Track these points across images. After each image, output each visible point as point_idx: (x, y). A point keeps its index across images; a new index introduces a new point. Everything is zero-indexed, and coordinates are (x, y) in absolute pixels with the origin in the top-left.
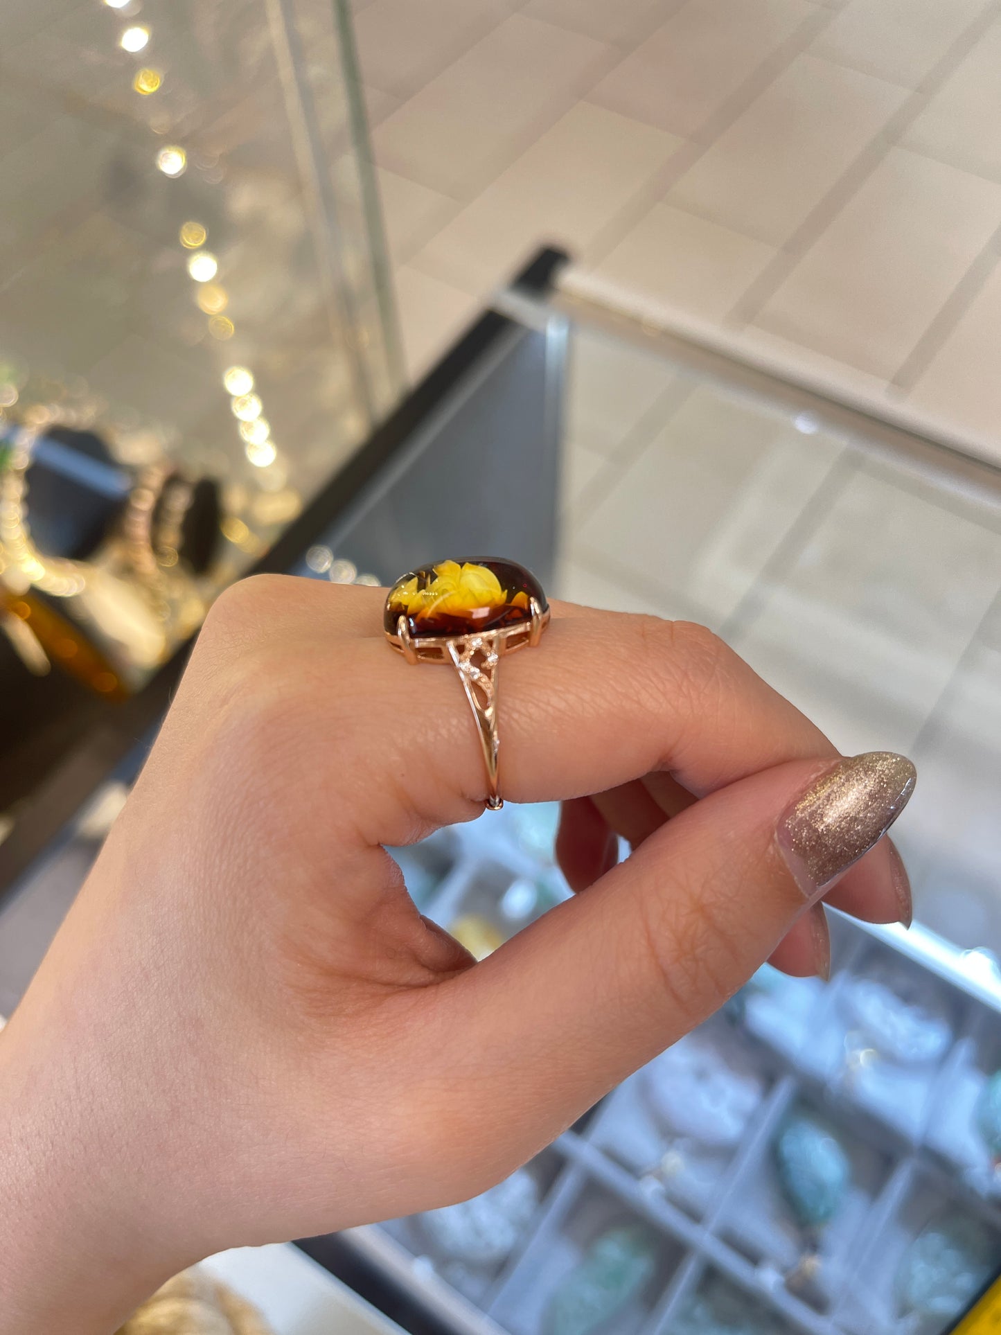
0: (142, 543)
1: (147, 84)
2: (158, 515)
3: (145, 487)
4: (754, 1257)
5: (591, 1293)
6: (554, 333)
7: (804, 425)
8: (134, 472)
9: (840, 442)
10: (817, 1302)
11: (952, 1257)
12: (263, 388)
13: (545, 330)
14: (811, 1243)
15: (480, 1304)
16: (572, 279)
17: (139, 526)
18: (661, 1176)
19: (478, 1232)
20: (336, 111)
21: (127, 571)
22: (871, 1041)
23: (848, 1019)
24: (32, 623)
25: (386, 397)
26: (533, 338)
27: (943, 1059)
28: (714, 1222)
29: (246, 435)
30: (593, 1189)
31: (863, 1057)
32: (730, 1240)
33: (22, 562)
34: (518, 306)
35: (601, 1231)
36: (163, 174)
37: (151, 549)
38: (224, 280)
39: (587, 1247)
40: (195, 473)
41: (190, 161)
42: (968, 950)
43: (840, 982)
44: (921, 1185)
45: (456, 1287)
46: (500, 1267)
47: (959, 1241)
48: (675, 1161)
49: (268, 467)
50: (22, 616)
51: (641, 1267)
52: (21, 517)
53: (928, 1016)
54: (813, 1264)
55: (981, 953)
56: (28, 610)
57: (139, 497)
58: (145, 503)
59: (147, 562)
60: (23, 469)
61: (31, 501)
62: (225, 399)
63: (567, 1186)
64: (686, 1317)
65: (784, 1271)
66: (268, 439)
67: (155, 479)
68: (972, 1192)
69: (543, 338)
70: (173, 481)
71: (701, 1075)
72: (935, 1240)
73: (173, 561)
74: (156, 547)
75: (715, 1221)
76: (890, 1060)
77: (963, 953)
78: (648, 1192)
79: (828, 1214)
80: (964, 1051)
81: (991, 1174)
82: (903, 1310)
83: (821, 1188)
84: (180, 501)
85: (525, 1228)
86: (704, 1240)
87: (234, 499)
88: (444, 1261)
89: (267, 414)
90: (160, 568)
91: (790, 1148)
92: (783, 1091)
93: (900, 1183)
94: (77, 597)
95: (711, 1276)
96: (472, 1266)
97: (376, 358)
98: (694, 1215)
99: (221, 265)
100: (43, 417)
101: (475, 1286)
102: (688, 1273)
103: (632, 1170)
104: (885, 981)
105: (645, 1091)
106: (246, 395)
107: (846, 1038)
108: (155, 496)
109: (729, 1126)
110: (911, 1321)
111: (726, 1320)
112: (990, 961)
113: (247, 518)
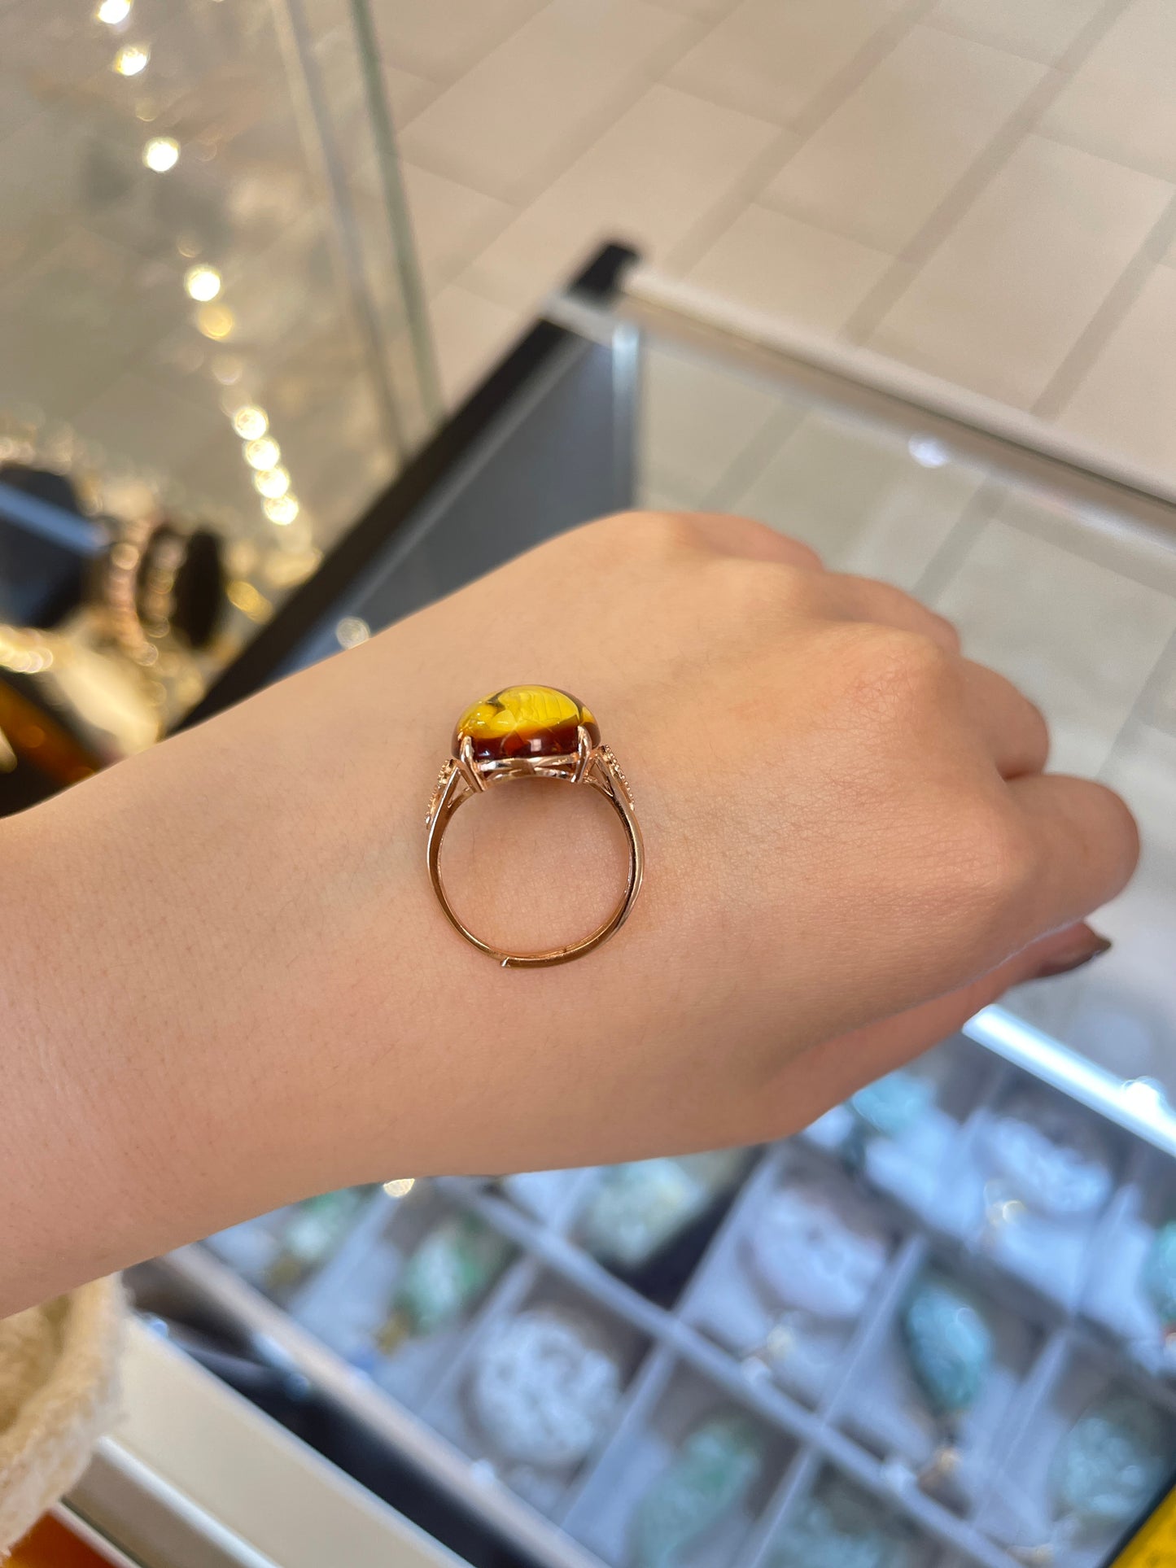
0: (125, 609)
2: (144, 575)
3: (128, 542)
4: (879, 1452)
5: (685, 1499)
6: (622, 345)
7: (928, 454)
8: (114, 525)
9: (977, 475)
10: (956, 1504)
11: (1117, 1447)
13: (611, 344)
14: (948, 1435)
15: (551, 1516)
16: (640, 280)
17: (123, 589)
18: (766, 1356)
19: (548, 1429)
20: (350, 89)
21: (108, 644)
22: (1014, 1190)
23: (988, 1166)
25: (418, 428)
26: (597, 353)
27: (1103, 1209)
28: (831, 1411)
29: (263, 486)
30: (684, 1371)
31: (1006, 1212)
32: (851, 1431)
34: (576, 314)
35: (696, 1423)
36: (151, 171)
37: (137, 617)
38: (227, 298)
39: (680, 1442)
40: (189, 524)
41: (184, 154)
42: (1130, 1081)
43: (979, 1120)
44: (1078, 1361)
45: (521, 1495)
46: (576, 1470)
47: (1126, 1428)
48: (784, 1340)
49: (288, 525)
51: (745, 1466)
53: (1083, 1160)
54: (951, 1458)
55: (1145, 1083)
57: (121, 554)
58: (128, 561)
59: (132, 632)
62: (235, 444)
63: (655, 1372)
64: (799, 1525)
65: (916, 1467)
66: (287, 491)
67: (140, 534)
68: (1140, 1368)
69: (609, 353)
70: (161, 534)
71: (813, 1237)
72: (1096, 1428)
73: (164, 633)
74: (143, 616)
75: (833, 1408)
76: (1038, 1214)
77: (1124, 1085)
78: (752, 1377)
79: (968, 1397)
80: (1128, 1200)
81: (1161, 1347)
82: (1059, 1511)
83: (958, 1367)
84: (172, 558)
85: (605, 1424)
86: (820, 1434)
87: (240, 559)
88: (508, 1465)
89: (287, 461)
90: (149, 639)
91: (920, 1321)
92: (912, 1254)
93: (1053, 1360)
94: (44, 675)
95: (829, 1475)
96: (543, 1471)
97: (405, 382)
98: (807, 1403)
99: (225, 280)
101: (546, 1493)
102: (801, 1473)
103: (732, 1350)
104: (1031, 1119)
105: (746, 1254)
106: (261, 439)
107: (985, 1188)
108: (140, 552)
109: (846, 1296)
110: (1070, 1525)
111: (847, 1528)
112: (1156, 1092)
113: (257, 581)
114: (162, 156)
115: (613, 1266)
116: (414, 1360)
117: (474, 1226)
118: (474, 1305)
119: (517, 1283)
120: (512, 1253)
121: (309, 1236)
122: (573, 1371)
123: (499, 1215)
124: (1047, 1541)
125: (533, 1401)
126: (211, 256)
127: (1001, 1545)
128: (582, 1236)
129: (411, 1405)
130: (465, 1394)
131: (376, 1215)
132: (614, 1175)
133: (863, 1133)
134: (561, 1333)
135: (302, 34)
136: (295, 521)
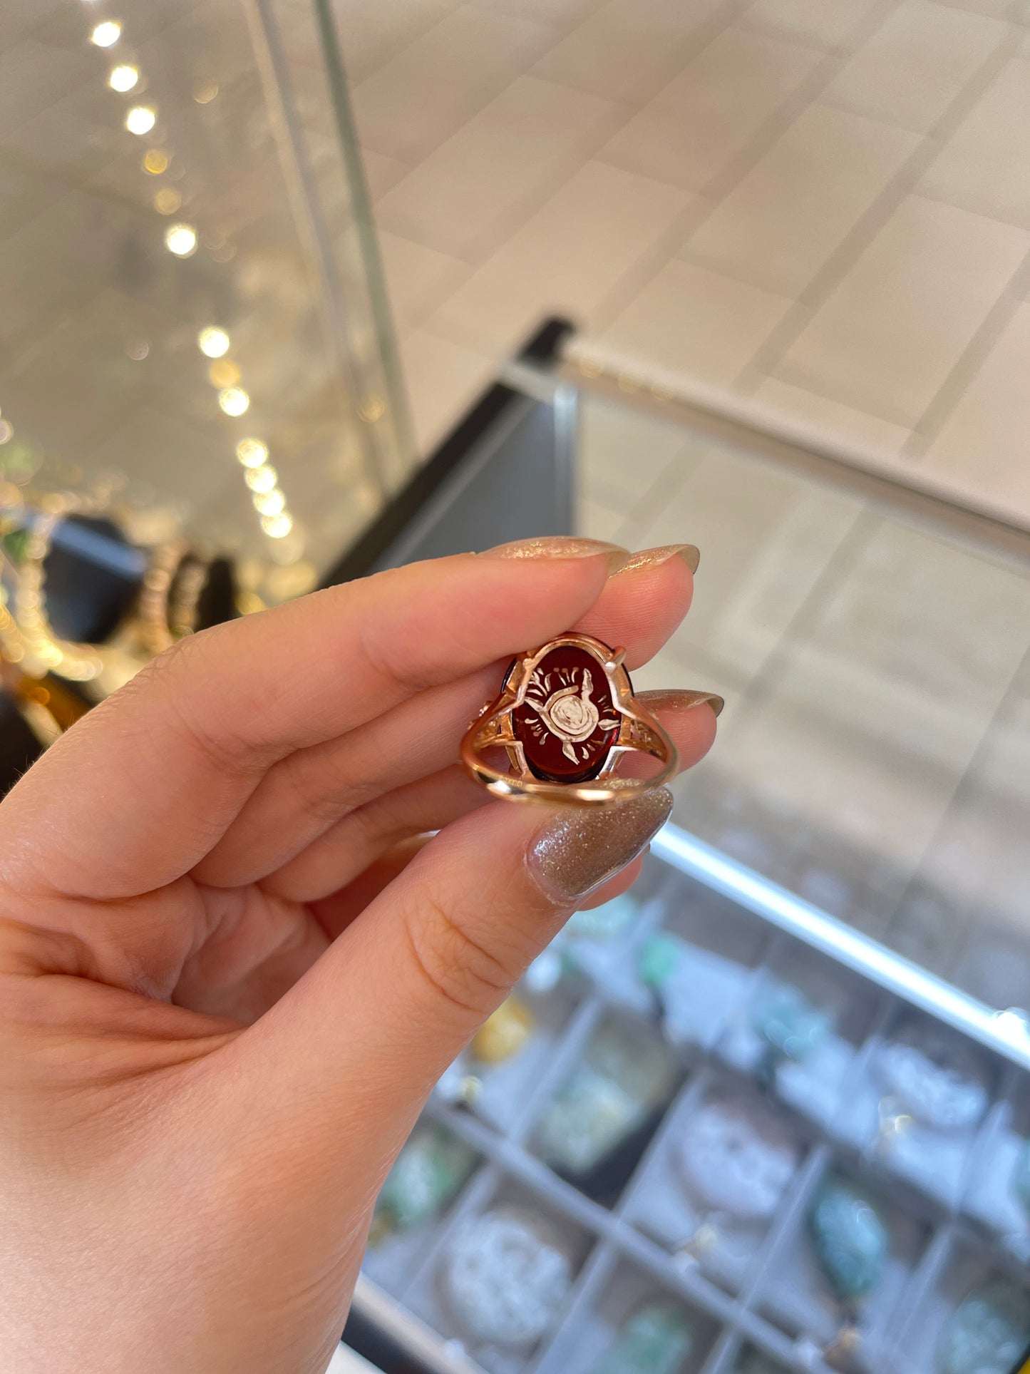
0: (157, 623)
1: (155, 165)
2: (173, 596)
3: (159, 567)
4: (791, 1332)
6: (562, 402)
8: (148, 551)
11: (994, 1327)
12: (276, 459)
13: (552, 402)
14: (850, 1317)
16: (578, 349)
17: (154, 605)
18: (695, 1251)
19: (510, 1313)
20: (338, 193)
21: (143, 651)
22: (905, 1107)
23: (881, 1085)
24: (51, 707)
25: (397, 471)
26: (541, 410)
27: (981, 1122)
28: (751, 1297)
29: (262, 507)
30: (626, 1266)
31: (897, 1123)
32: (768, 1315)
33: (40, 649)
34: (525, 378)
35: (637, 1308)
36: (172, 255)
37: (167, 628)
38: (236, 355)
39: (622, 1324)
40: (209, 551)
41: (201, 239)
42: (1000, 1011)
43: (872, 1046)
44: (961, 1254)
45: (488, 1369)
46: (534, 1348)
47: (1002, 1310)
48: (709, 1236)
49: (283, 538)
50: (41, 702)
51: (677, 1345)
52: (40, 604)
53: (963, 1079)
54: (852, 1336)
55: (1014, 1013)
56: (47, 695)
57: (153, 578)
58: (159, 584)
59: (163, 641)
60: (41, 559)
61: (49, 588)
62: (237, 473)
63: (600, 1263)
65: (822, 1344)
66: (283, 509)
67: (170, 559)
68: (1012, 1257)
69: (550, 410)
70: (188, 560)
71: (733, 1146)
72: (976, 1310)
74: (172, 627)
75: (753, 1293)
76: (924, 1126)
77: (995, 1015)
78: (682, 1268)
79: (867, 1285)
80: (1001, 1114)
83: (858, 1258)
84: (195, 582)
85: (555, 1306)
86: (741, 1316)
87: (249, 575)
89: (282, 485)
91: (826, 1219)
92: (818, 1161)
93: (939, 1252)
94: (93, 681)
95: (749, 1351)
96: (505, 1349)
97: (386, 432)
98: (730, 1290)
99: (233, 340)
100: (58, 506)
102: (726, 1350)
103: (665, 1245)
104: (917, 1045)
105: (676, 1162)
106: (261, 466)
107: (879, 1106)
108: (169, 575)
109: (763, 1198)
112: (1023, 1021)
113: (262, 593)
114: (181, 241)
115: (564, 1173)
116: (395, 1253)
117: (446, 1137)
118: (447, 1205)
119: (482, 1188)
120: (478, 1162)
122: (531, 1258)
123: (467, 1128)
125: (497, 1288)
126: (223, 319)
128: (537, 1145)
129: (394, 1291)
130: (439, 1282)
132: (564, 1093)
133: (774, 1057)
134: (520, 1232)
135: (300, 149)
136: (289, 534)
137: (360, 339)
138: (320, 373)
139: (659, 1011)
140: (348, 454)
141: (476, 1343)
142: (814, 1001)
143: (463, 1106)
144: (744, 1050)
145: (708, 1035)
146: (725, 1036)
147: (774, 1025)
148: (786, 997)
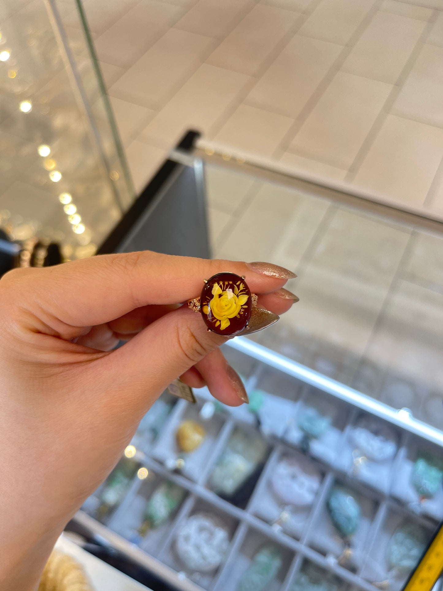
1: (12, 75)
2: (33, 261)
3: (26, 250)
4: (324, 553)
5: (256, 578)
6: (197, 166)
8: (20, 243)
10: (353, 570)
11: (408, 542)
12: (75, 201)
13: (193, 166)
14: (348, 544)
15: (208, 590)
16: (200, 143)
18: (281, 522)
19: (204, 558)
20: (92, 83)
22: (363, 453)
23: (352, 445)
25: (127, 201)
26: (188, 170)
27: (395, 456)
28: (305, 540)
29: (72, 221)
30: (252, 532)
31: (360, 461)
32: (313, 547)
34: (179, 157)
35: (257, 551)
36: (22, 113)
38: (53, 156)
39: (252, 557)
40: (47, 241)
41: (34, 106)
42: (399, 410)
43: (348, 430)
44: (391, 513)
45: (197, 583)
46: (216, 572)
47: (411, 535)
48: (286, 516)
51: (277, 563)
53: (386, 439)
54: (349, 552)
55: (405, 410)
57: (23, 254)
58: (27, 256)
64: (297, 582)
65: (337, 557)
66: (80, 222)
67: (30, 246)
68: (413, 512)
69: (193, 170)
70: (38, 246)
71: (294, 477)
72: (400, 536)
76: (372, 460)
77: (397, 412)
78: (276, 530)
79: (353, 530)
80: (403, 452)
81: (419, 505)
82: (390, 568)
83: (349, 519)
84: (42, 254)
85: (224, 553)
86: (302, 549)
87: (66, 251)
89: (79, 211)
91: (334, 504)
92: (329, 480)
93: (382, 513)
95: (306, 563)
96: (203, 573)
97: (121, 184)
98: (297, 538)
99: (52, 149)
101: (205, 581)
102: (297, 563)
103: (267, 521)
104: (367, 427)
105: (270, 485)
106: (74, 214)
107: (353, 453)
108: (30, 253)
109: (307, 498)
110: (394, 572)
111: (315, 582)
112: (408, 413)
113: (73, 257)
114: (26, 107)
115: (223, 496)
116: (153, 537)
117: (171, 485)
118: (173, 515)
119: (189, 505)
120: (186, 494)
121: (111, 496)
122: (212, 534)
123: (180, 481)
124: (386, 579)
125: (198, 548)
126: (47, 141)
127: (370, 582)
128: (210, 485)
129: (154, 555)
130: (173, 546)
131: (135, 486)
132: (220, 462)
133: (308, 437)
134: (206, 522)
135: (73, 64)
136: (84, 232)
137: (108, 146)
138: (91, 161)
139: (258, 423)
140: (106, 196)
141: (190, 572)
142: (322, 413)
143: (177, 471)
144: (295, 436)
145: (280, 432)
146: (286, 431)
147: (306, 425)
148: (311, 412)
